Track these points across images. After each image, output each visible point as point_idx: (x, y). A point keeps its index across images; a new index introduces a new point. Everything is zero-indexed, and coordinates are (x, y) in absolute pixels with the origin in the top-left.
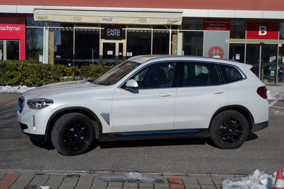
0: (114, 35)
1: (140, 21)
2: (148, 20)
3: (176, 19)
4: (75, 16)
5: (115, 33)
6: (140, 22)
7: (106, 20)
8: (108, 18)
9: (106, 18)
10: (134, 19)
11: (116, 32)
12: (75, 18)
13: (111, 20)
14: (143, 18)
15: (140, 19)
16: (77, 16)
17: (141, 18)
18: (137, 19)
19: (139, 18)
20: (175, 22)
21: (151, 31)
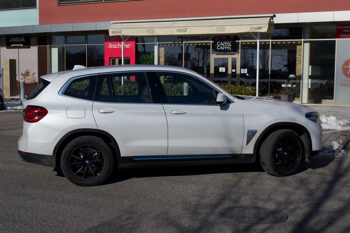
0: (225, 48)
1: (218, 30)
2: (227, 28)
3: (260, 25)
4: (148, 28)
5: (225, 47)
6: (217, 31)
7: (180, 31)
8: (182, 28)
9: (180, 28)
10: (210, 28)
11: (227, 45)
12: (148, 30)
13: (185, 31)
14: (222, 26)
15: (217, 28)
16: (150, 29)
17: (218, 27)
18: (215, 28)
19: (216, 27)
20: (260, 28)
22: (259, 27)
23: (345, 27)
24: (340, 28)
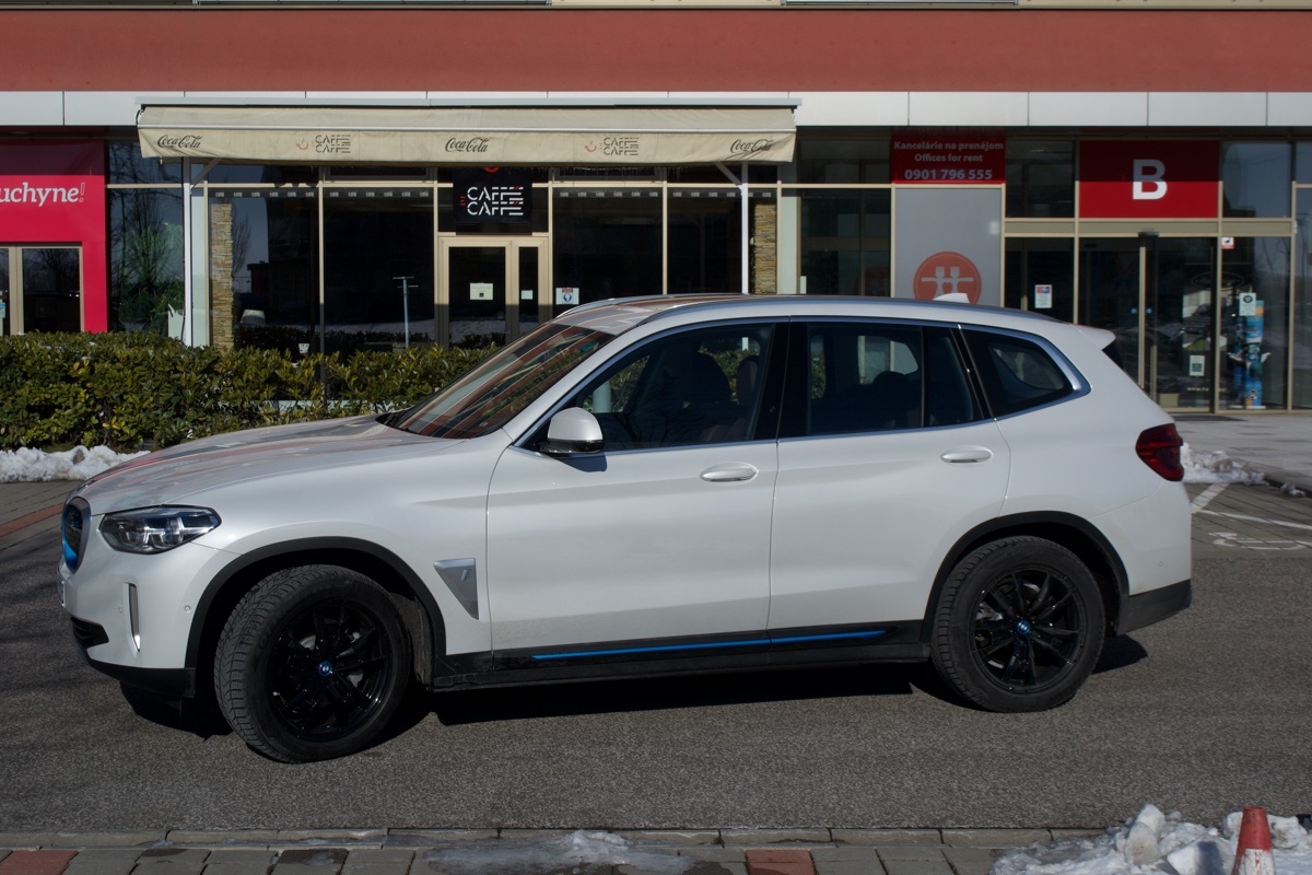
1: (612, 148)
2: (643, 141)
3: (768, 137)
4: (321, 133)
6: (608, 151)
7: (460, 146)
8: (468, 138)
9: (459, 138)
10: (581, 141)
12: (321, 139)
13: (482, 149)
14: (624, 136)
15: (608, 142)
16: (329, 134)
17: (612, 137)
18: (598, 141)
19: (603, 137)
20: (766, 148)
21: (660, 190)
22: (764, 143)
23: (919, 146)
24: (904, 146)
